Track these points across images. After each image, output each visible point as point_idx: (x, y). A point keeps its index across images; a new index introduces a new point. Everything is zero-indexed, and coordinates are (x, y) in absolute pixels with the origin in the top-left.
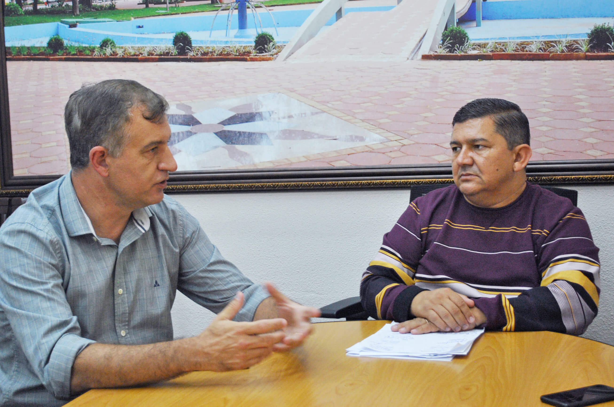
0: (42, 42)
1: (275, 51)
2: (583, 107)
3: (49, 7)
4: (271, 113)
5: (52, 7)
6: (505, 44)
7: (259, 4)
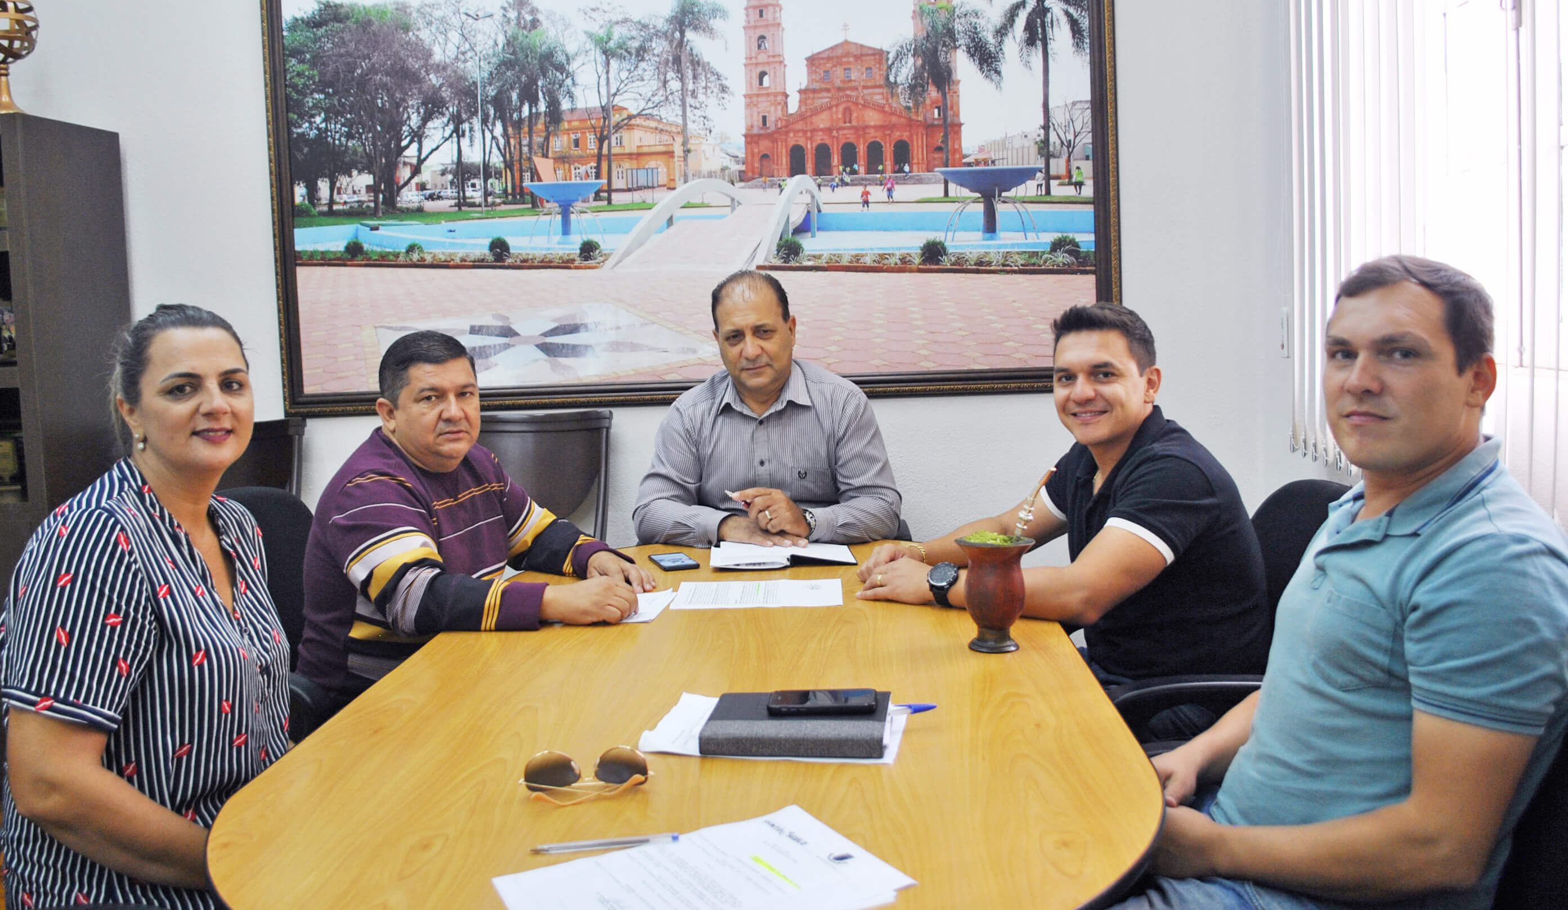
0: (338, 246)
1: (601, 259)
2: (916, 320)
3: (346, 207)
4: (596, 325)
5: (351, 207)
6: (840, 256)
7: (584, 210)
